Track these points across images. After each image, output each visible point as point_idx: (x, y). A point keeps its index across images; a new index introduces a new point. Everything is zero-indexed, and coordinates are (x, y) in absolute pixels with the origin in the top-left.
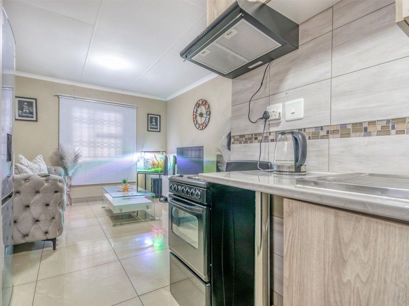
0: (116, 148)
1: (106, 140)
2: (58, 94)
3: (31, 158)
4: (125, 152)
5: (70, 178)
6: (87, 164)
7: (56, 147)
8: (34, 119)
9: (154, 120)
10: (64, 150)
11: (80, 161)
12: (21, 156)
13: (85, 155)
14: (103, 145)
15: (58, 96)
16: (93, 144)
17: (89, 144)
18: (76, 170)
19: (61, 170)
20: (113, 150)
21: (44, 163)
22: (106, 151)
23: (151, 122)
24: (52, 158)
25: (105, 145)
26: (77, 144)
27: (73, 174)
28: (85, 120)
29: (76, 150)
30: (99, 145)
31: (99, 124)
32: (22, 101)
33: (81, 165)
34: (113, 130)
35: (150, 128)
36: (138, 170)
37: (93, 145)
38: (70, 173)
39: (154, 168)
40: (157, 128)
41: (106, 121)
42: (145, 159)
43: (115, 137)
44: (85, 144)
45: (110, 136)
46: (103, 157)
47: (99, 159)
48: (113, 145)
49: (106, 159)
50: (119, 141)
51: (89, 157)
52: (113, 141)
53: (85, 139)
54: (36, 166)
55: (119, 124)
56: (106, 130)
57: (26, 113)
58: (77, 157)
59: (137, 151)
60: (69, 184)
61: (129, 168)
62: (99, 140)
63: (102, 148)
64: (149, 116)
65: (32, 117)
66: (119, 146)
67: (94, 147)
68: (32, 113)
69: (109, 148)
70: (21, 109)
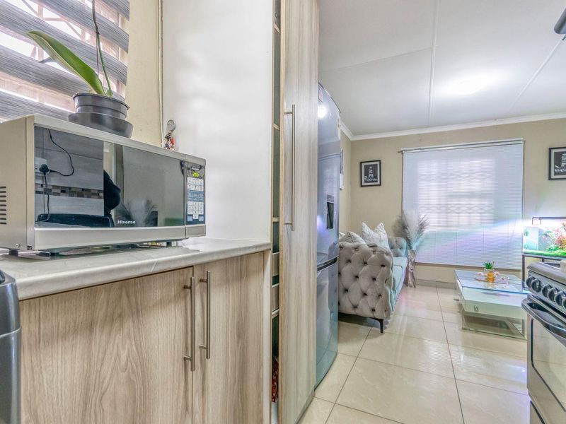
0: (481, 213)
1: (464, 202)
2: (402, 149)
3: (373, 227)
4: (498, 219)
5: (414, 253)
7: (399, 213)
9: (563, 159)
10: (407, 217)
11: (426, 231)
12: (364, 224)
13: (434, 223)
14: (459, 208)
15: (402, 152)
16: (444, 209)
17: (438, 209)
18: (421, 243)
19: (403, 242)
20: (476, 217)
21: (385, 232)
22: (464, 218)
23: (558, 163)
24: (395, 226)
25: (463, 209)
26: (423, 209)
27: (418, 248)
28: (433, 177)
29: (422, 217)
30: (453, 209)
31: (453, 179)
33: (427, 237)
34: (476, 185)
35: (556, 174)
36: (524, 250)
37: (445, 209)
38: (414, 247)
39: (562, 248)
41: (465, 173)
42: (540, 231)
43: (481, 196)
44: (433, 209)
45: (471, 195)
46: (459, 226)
47: (453, 230)
48: (476, 209)
49: (466, 230)
50: (486, 202)
51: (439, 226)
52: (475, 202)
53: (434, 202)
54: (376, 235)
55: (487, 175)
56: (464, 186)
57: (371, 177)
58: (422, 226)
59: (524, 217)
60: (413, 260)
61: (506, 246)
62: (454, 202)
63: (459, 213)
64: (553, 151)
65: (376, 181)
66: (487, 209)
67: (447, 212)
68: (376, 177)
69: (469, 213)
70: (367, 174)
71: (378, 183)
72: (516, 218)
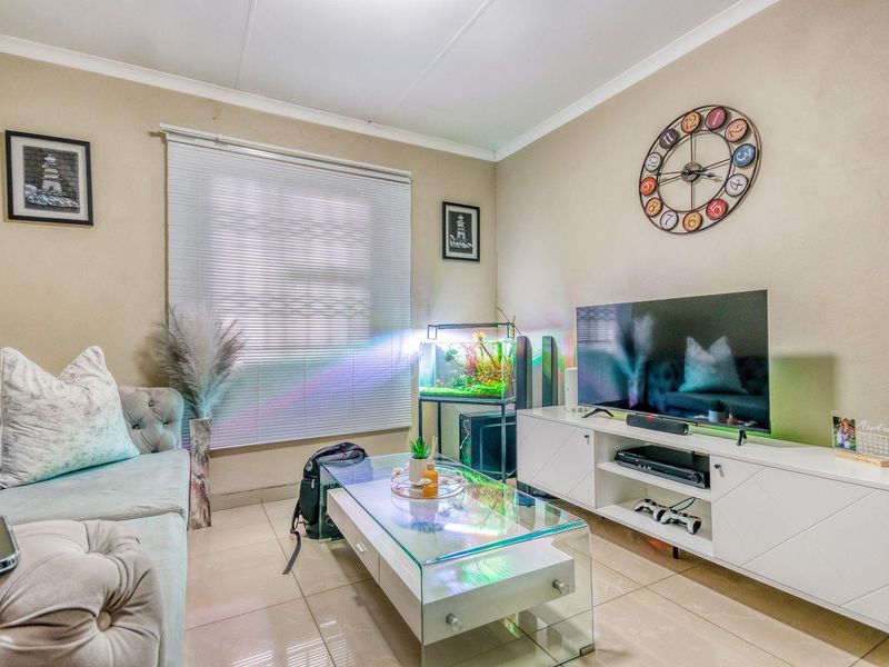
0: (350, 317)
1: (318, 290)
2: (164, 126)
3: (58, 361)
4: (378, 329)
5: (206, 428)
6: (259, 372)
7: (156, 313)
8: (82, 215)
9: (460, 224)
10: (185, 325)
11: (239, 363)
12: (12, 353)
13: (256, 342)
14: (308, 306)
15: (162, 135)
16: (276, 305)
17: (265, 305)
18: (224, 399)
19: (174, 401)
20: (340, 324)
21: (109, 377)
22: (318, 329)
23: (454, 230)
24: (145, 354)
25: (317, 306)
26: (228, 304)
27: (215, 412)
28: (251, 222)
29: (226, 324)
30: (297, 306)
31: (295, 234)
32: (41, 150)
33: (239, 382)
34: (340, 255)
35: (452, 249)
36: (421, 389)
37: (279, 307)
38: (206, 410)
40: (469, 250)
41: (319, 225)
42: (438, 350)
43: (349, 279)
44: (253, 304)
45: (330, 276)
46: (309, 347)
47: (298, 356)
48: (339, 307)
49: (321, 354)
50: (359, 294)
52: (339, 292)
53: (254, 287)
54: (73, 393)
55: (358, 236)
56: (321, 254)
57: (51, 191)
58: (228, 351)
59: (415, 326)
60: (202, 449)
61: (386, 386)
62: (299, 289)
63: (307, 316)
64: (448, 209)
65: (74, 210)
66: (359, 308)
67: (282, 313)
68: (71, 195)
69: (329, 317)
72: (403, 328)
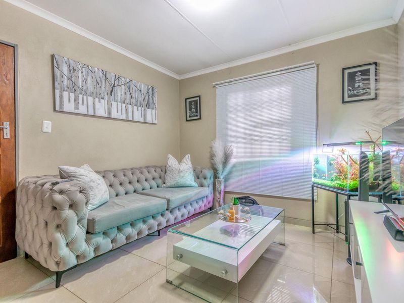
0: (280, 142)
1: (265, 131)
4: (295, 147)
5: (220, 182)
6: (243, 166)
9: (357, 79)
13: (239, 153)
14: (261, 138)
15: (215, 86)
16: (248, 139)
17: (244, 139)
20: (275, 145)
22: (265, 148)
23: (352, 83)
25: (265, 138)
28: (240, 108)
30: (256, 138)
31: (255, 109)
32: (191, 101)
34: (275, 114)
35: (349, 96)
37: (250, 139)
40: (367, 94)
41: (266, 102)
43: (280, 124)
44: (240, 139)
45: (271, 124)
46: (261, 156)
47: (257, 159)
48: (275, 137)
49: (267, 159)
50: (285, 130)
51: (245, 156)
52: (275, 131)
53: (241, 132)
55: (284, 103)
56: (266, 115)
57: (193, 112)
60: (219, 189)
61: (301, 175)
62: (257, 131)
63: (261, 142)
64: (347, 72)
65: (197, 116)
66: (285, 137)
67: (251, 142)
68: (197, 112)
69: (270, 142)
70: (190, 110)
71: (199, 117)
72: (311, 146)
